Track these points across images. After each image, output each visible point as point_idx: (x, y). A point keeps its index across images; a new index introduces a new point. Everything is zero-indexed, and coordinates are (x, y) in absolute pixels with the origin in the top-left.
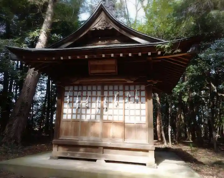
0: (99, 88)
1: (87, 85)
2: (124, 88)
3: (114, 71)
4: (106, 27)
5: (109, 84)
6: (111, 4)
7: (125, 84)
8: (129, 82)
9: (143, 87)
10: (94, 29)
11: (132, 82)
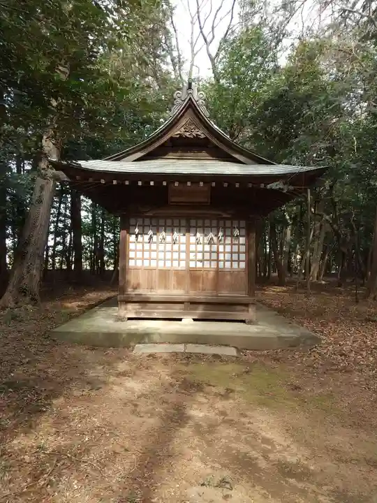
0: (183, 222)
1: (166, 217)
2: (218, 223)
3: (206, 200)
4: (197, 135)
5: (197, 218)
6: (202, 96)
7: (219, 218)
8: (225, 216)
9: (243, 223)
10: (178, 136)
11: (229, 216)
